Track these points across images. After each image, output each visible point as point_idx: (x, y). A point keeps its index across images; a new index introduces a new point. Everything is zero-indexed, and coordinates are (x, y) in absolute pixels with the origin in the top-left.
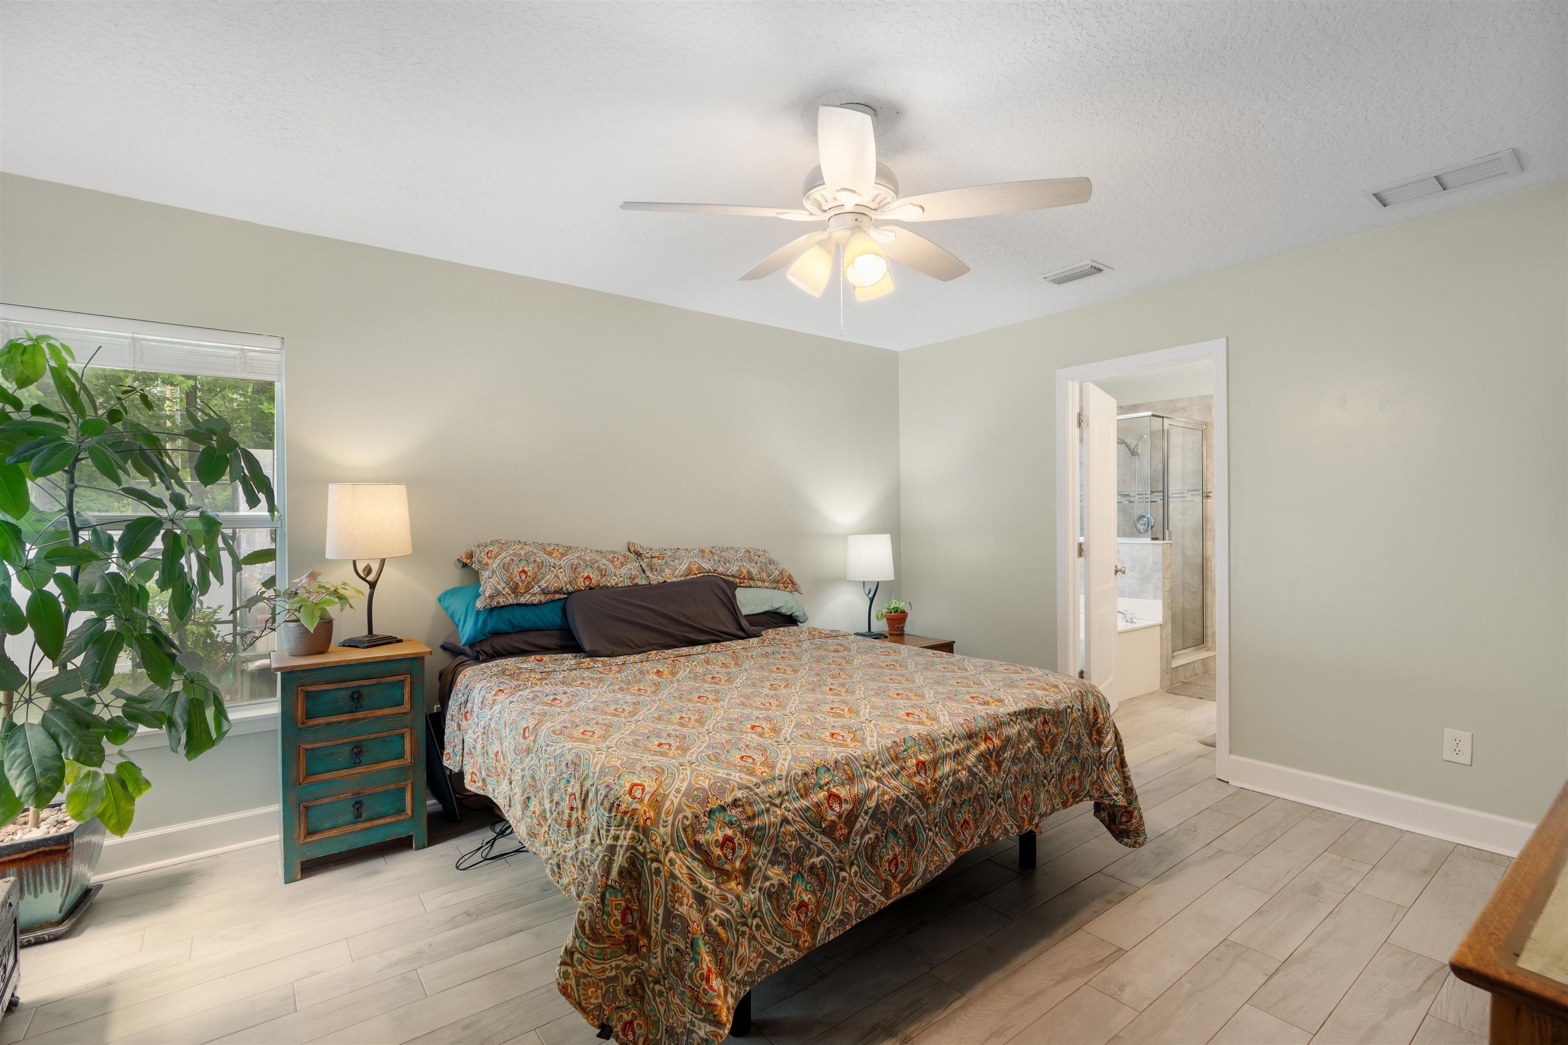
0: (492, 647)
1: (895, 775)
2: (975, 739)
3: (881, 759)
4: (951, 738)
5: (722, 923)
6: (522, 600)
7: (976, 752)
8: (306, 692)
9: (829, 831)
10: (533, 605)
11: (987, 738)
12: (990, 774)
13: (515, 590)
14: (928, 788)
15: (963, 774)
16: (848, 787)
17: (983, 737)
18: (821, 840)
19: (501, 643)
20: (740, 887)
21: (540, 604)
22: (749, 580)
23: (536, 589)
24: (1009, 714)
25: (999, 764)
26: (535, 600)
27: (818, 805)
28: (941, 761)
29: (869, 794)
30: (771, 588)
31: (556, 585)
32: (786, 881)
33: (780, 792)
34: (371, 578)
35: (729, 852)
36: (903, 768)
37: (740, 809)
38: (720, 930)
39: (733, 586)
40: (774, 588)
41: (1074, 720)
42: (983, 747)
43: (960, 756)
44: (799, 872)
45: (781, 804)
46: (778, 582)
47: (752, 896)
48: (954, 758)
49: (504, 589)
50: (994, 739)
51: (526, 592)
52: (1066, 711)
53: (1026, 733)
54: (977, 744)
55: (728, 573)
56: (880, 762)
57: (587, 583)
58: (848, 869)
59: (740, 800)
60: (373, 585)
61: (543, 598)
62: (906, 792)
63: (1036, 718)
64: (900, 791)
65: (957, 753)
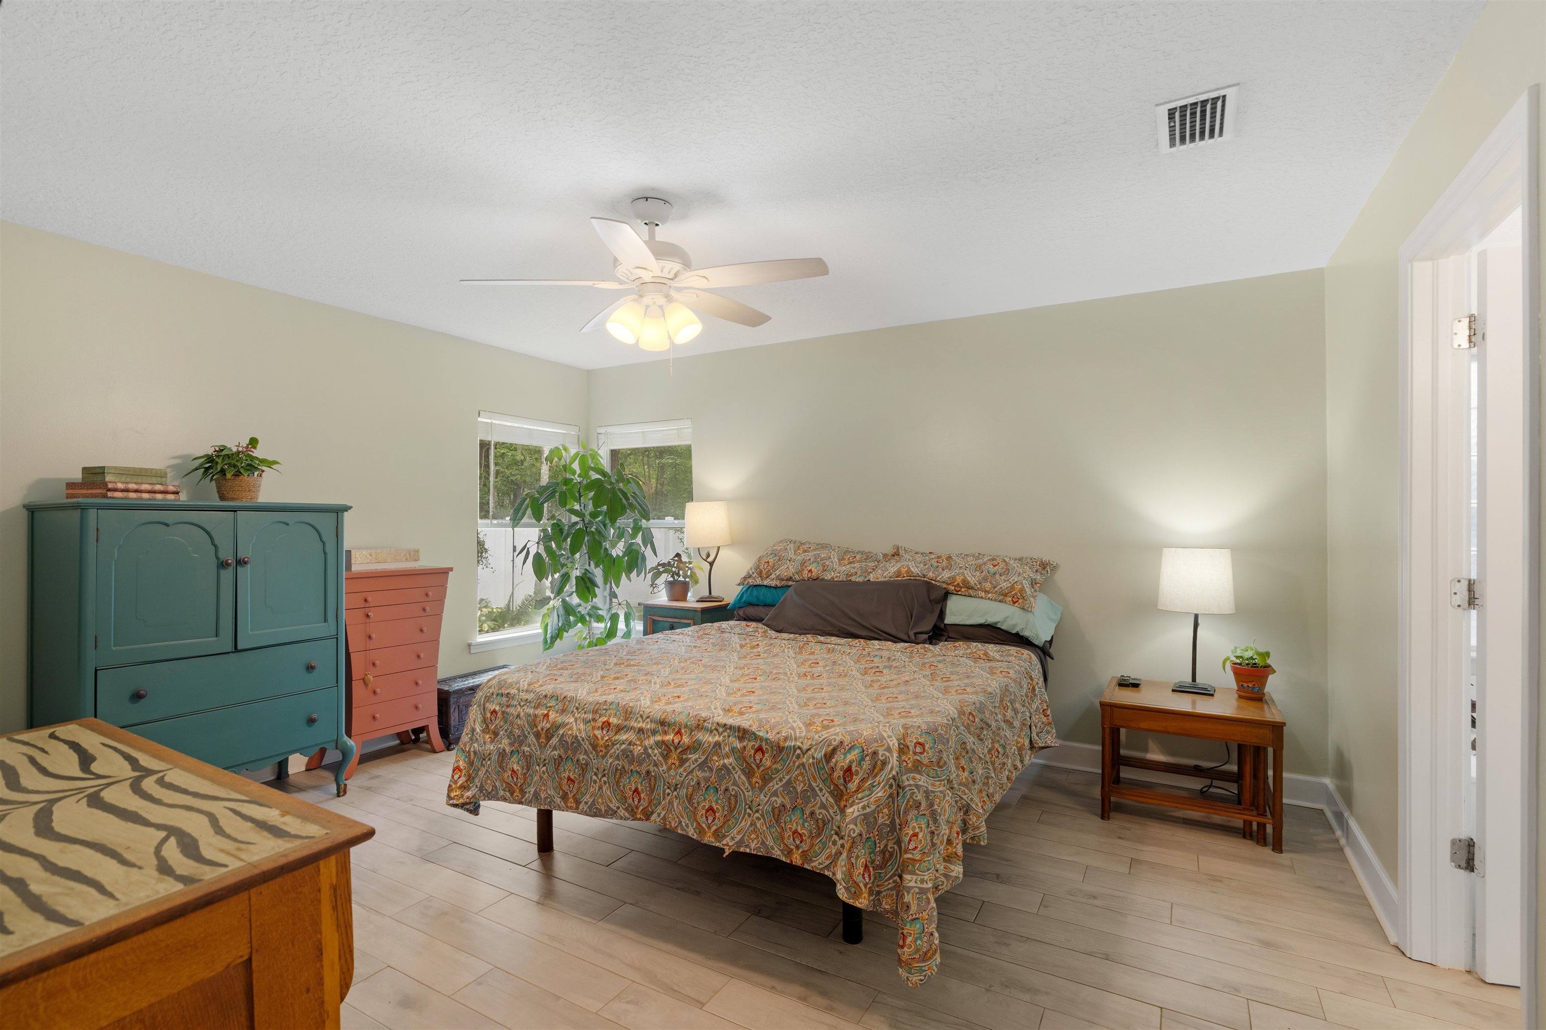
0: (744, 612)
1: (587, 722)
2: (666, 728)
3: (587, 708)
4: (644, 718)
5: (475, 752)
6: (765, 583)
7: (658, 738)
8: (653, 620)
9: (537, 735)
10: (770, 587)
11: (679, 732)
12: (666, 763)
13: (760, 574)
14: (601, 742)
15: (638, 750)
16: (558, 714)
17: (676, 730)
18: (532, 739)
19: (751, 611)
20: (489, 739)
21: (776, 587)
22: (966, 589)
23: (773, 576)
24: (718, 724)
25: (682, 762)
26: (773, 583)
27: (536, 716)
28: (625, 730)
29: (564, 725)
30: (995, 600)
31: (786, 574)
32: (508, 750)
33: (527, 699)
34: (710, 559)
35: (493, 718)
36: (594, 720)
37: (507, 699)
38: (472, 753)
39: (947, 594)
40: (1000, 601)
41: (803, 765)
42: (669, 737)
43: (643, 733)
44: (518, 750)
45: (523, 706)
46: (1006, 595)
47: (492, 748)
48: (638, 733)
49: (753, 573)
50: (684, 737)
51: (767, 577)
52: (795, 751)
53: (727, 749)
54: (665, 733)
55: (938, 579)
56: (585, 709)
57: (810, 575)
58: (541, 766)
59: (510, 694)
60: (711, 564)
61: (778, 583)
62: (583, 736)
63: (749, 741)
64: (580, 733)
65: (641, 730)
